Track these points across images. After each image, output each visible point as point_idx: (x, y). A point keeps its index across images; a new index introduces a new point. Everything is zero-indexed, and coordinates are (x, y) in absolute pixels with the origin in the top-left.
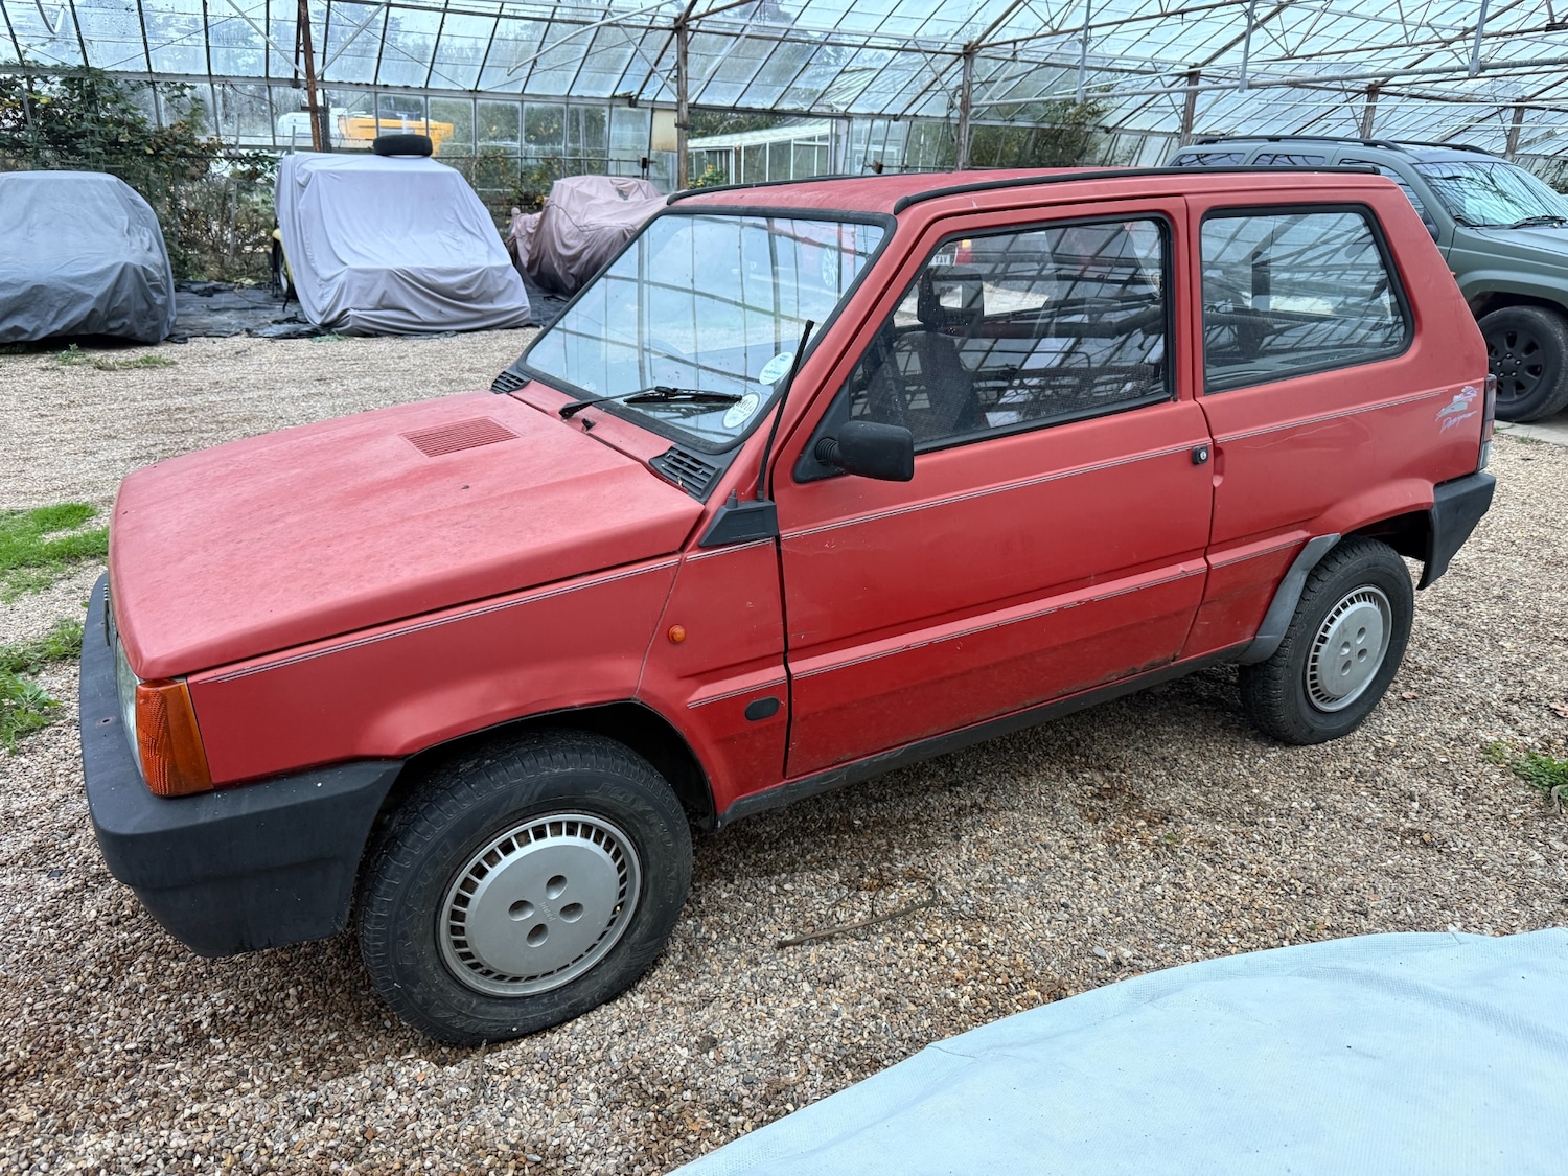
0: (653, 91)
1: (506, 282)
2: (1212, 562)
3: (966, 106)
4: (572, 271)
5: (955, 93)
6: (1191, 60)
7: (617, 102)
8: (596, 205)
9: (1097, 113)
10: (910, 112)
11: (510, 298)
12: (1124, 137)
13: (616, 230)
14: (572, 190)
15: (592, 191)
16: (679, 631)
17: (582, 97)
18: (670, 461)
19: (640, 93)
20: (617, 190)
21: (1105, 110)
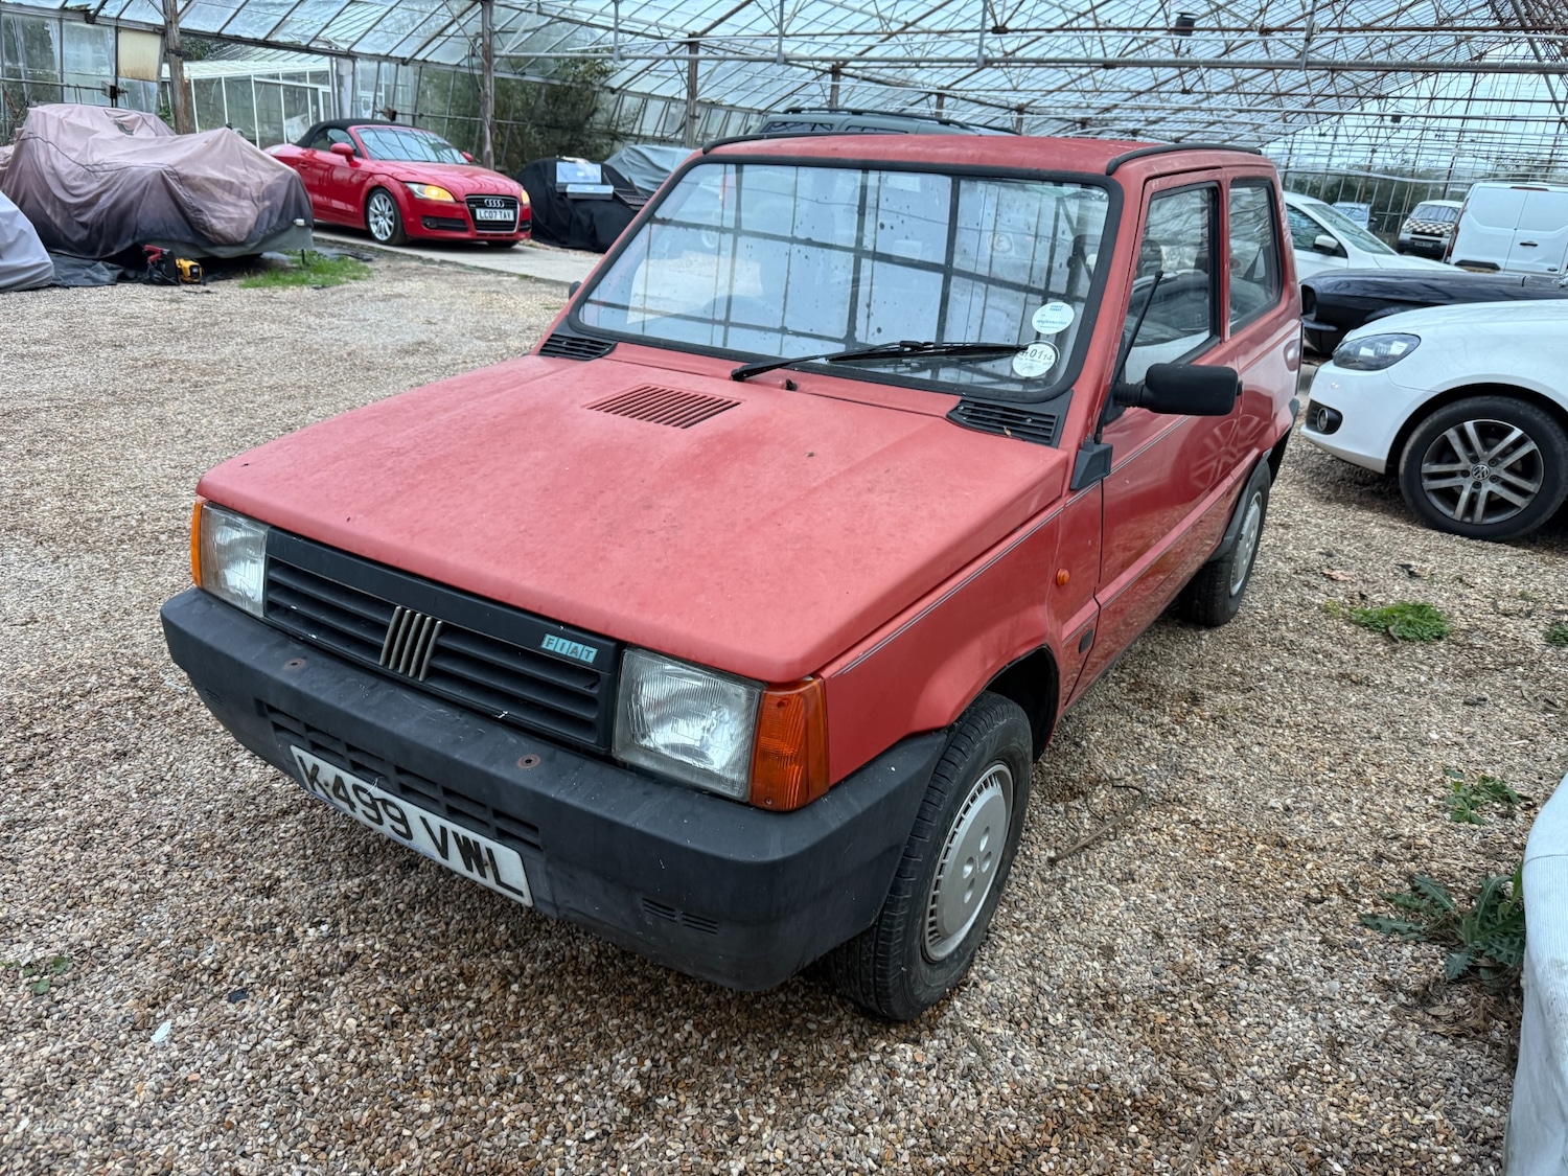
0: (115, 7)
1: (17, 232)
3: (488, 54)
4: (83, 219)
5: (475, 41)
6: (691, 28)
7: (68, 15)
8: (103, 140)
9: (605, 73)
10: (419, 57)
11: (25, 252)
12: (628, 100)
13: (151, 171)
14: (60, 121)
15: (86, 122)
17: (20, 5)
18: (968, 413)
19: (102, 6)
20: (116, 123)
21: (612, 71)
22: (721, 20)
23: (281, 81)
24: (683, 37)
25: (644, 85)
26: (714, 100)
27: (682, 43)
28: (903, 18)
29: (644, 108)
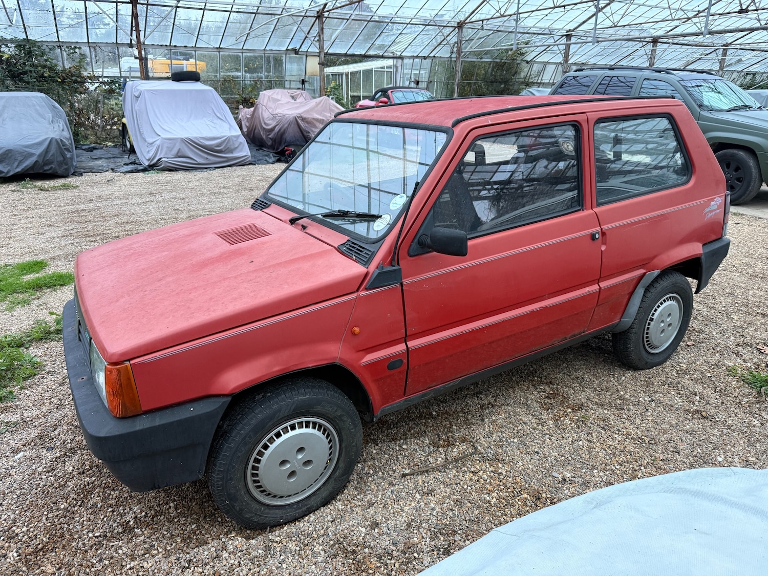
0: (306, 47)
1: (238, 143)
2: (601, 286)
3: (459, 52)
4: (270, 136)
5: (454, 45)
6: (568, 28)
7: (289, 52)
8: (282, 104)
9: (522, 54)
10: (432, 55)
11: (241, 151)
12: (535, 65)
13: (292, 116)
14: (269, 97)
15: (279, 97)
16: (357, 330)
17: (272, 50)
18: (348, 246)
19: (300, 47)
20: (291, 96)
21: (526, 53)
22: (584, 22)
23: (386, 70)
24: (564, 32)
25: (544, 58)
26: (584, 62)
27: (563, 36)
28: (697, 9)
29: (544, 69)
